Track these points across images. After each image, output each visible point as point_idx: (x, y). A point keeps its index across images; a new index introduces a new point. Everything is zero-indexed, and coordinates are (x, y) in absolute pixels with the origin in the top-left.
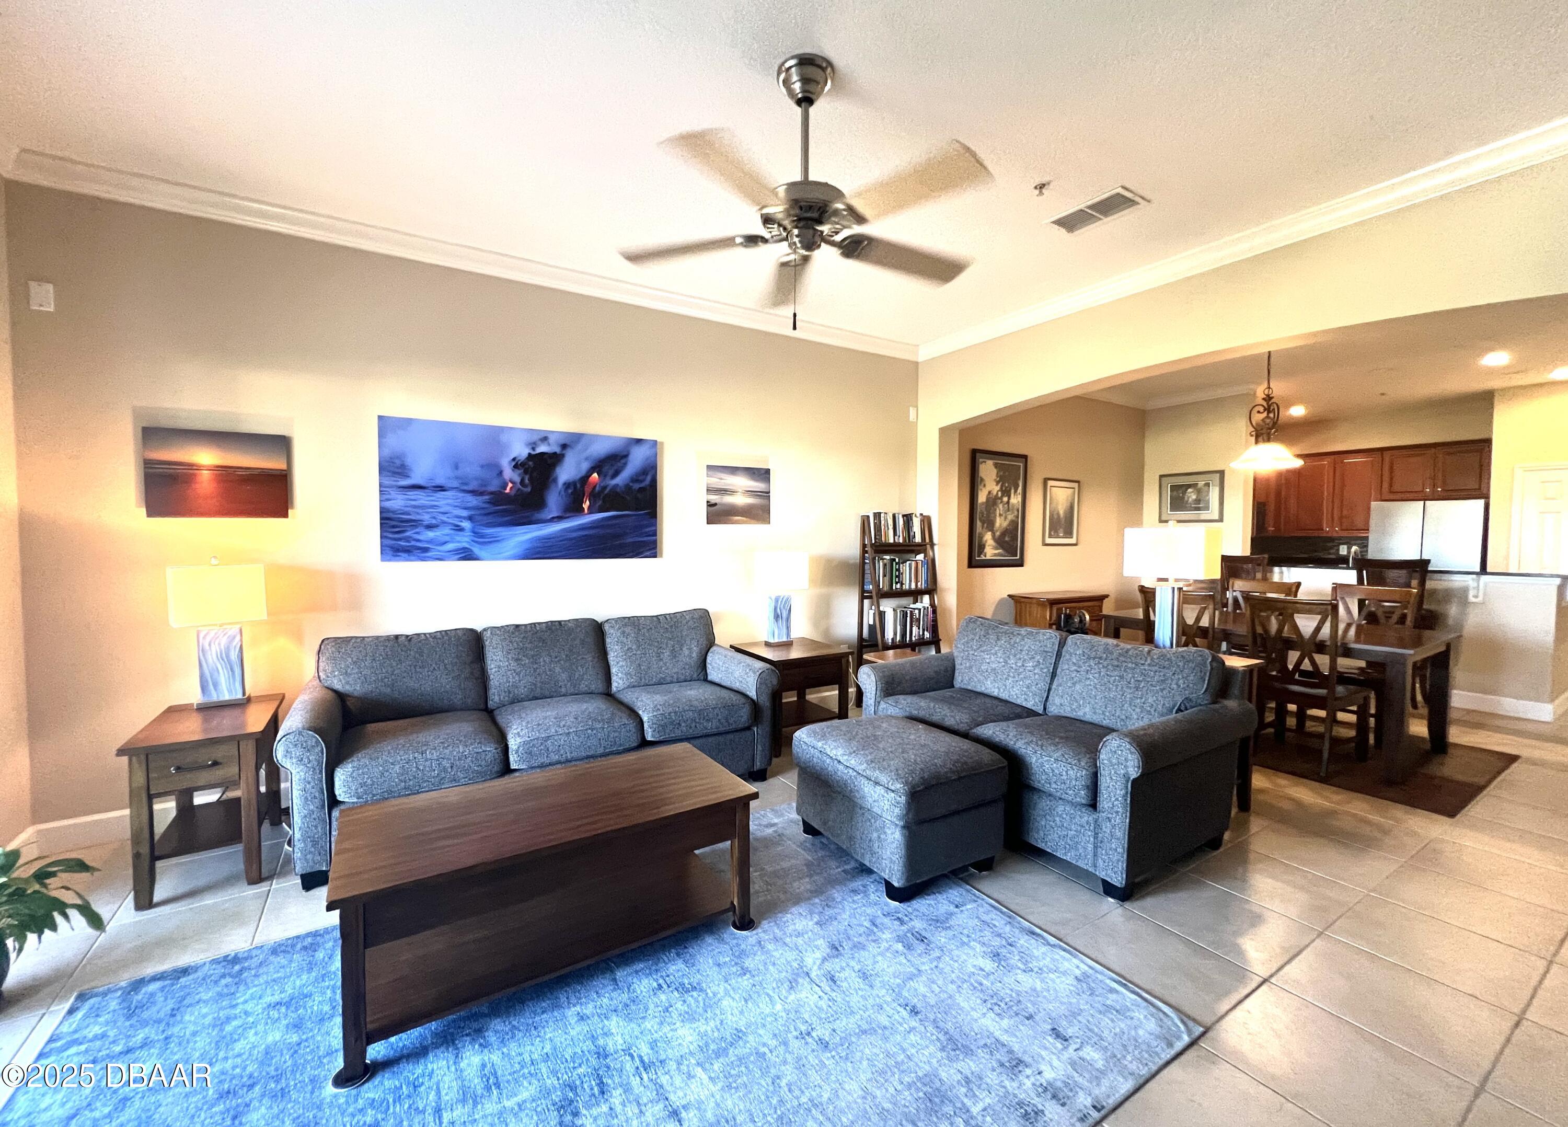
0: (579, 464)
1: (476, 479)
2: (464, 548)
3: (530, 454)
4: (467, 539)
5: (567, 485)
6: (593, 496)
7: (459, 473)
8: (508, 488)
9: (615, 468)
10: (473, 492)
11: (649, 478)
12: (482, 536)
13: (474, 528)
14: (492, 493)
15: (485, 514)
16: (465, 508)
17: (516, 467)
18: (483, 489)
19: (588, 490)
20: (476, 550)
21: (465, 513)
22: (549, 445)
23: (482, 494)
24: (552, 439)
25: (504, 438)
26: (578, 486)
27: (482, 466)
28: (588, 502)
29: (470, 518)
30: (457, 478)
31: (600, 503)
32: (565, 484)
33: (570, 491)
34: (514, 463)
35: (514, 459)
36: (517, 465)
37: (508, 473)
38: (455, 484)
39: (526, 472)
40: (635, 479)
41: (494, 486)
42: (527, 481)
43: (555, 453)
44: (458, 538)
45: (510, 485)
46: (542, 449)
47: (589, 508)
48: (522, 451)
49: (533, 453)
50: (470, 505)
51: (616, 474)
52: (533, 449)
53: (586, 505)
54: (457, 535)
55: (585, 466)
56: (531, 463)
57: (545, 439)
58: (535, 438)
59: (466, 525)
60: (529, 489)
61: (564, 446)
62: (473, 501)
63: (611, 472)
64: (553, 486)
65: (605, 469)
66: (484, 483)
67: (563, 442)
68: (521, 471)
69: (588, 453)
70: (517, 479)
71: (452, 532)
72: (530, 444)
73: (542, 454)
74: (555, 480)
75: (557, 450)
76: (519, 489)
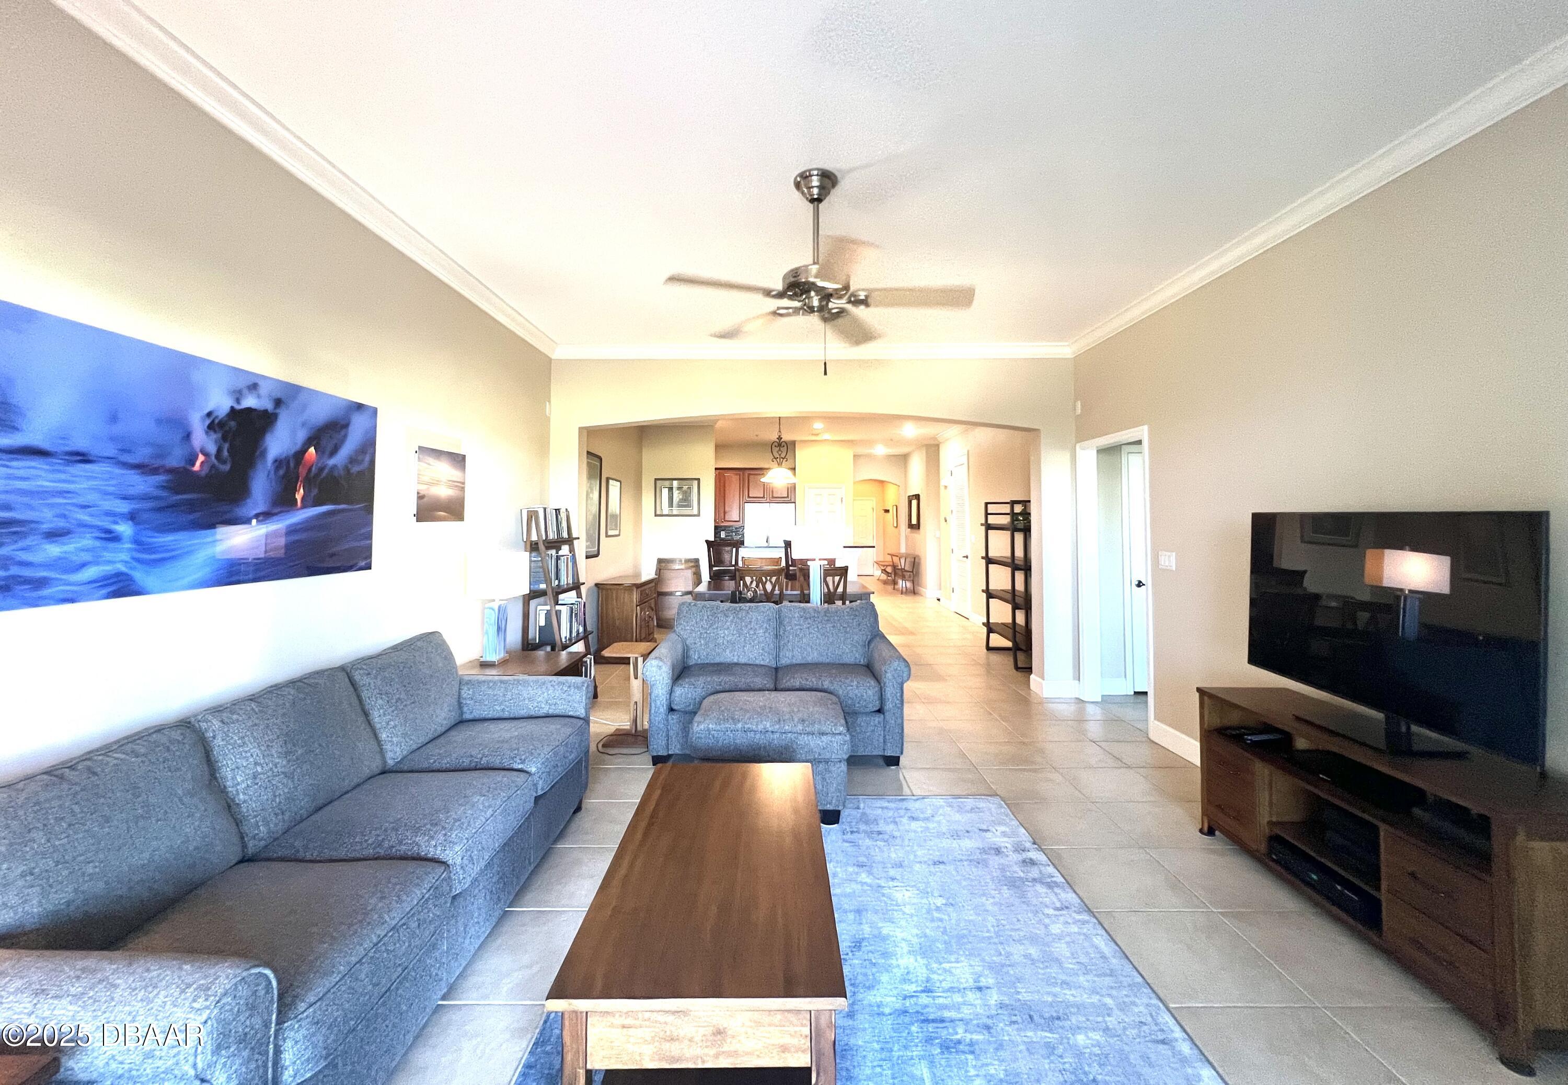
0: (294, 432)
1: (149, 444)
2: (119, 574)
3: (232, 408)
4: (124, 556)
5: (278, 463)
6: (309, 482)
7: (118, 429)
8: (198, 464)
9: (335, 441)
10: (142, 468)
11: (367, 458)
12: (150, 549)
13: (136, 534)
14: (170, 471)
15: (159, 510)
16: (125, 498)
17: (211, 427)
18: (158, 463)
19: (303, 471)
20: (138, 575)
21: (124, 507)
22: (259, 397)
23: (155, 471)
24: (264, 389)
25: (197, 376)
26: (292, 465)
27: (159, 422)
28: (302, 491)
29: (132, 517)
30: (112, 439)
31: (315, 491)
32: (276, 461)
33: (281, 472)
34: (208, 422)
35: (209, 414)
36: (214, 425)
37: (202, 439)
38: (111, 451)
39: (224, 438)
40: (352, 460)
41: (175, 460)
42: (225, 453)
43: (266, 411)
44: (108, 555)
45: (201, 458)
46: (250, 402)
47: (303, 499)
48: (221, 403)
49: (238, 407)
50: (132, 491)
51: (334, 451)
52: (238, 401)
53: (299, 496)
54: (105, 549)
55: (302, 436)
56: (233, 424)
57: (254, 387)
58: (242, 383)
59: (125, 529)
60: (226, 468)
61: (278, 402)
62: (141, 484)
63: (328, 450)
64: (260, 466)
65: (324, 442)
66: (161, 451)
67: (279, 395)
68: (219, 435)
69: (305, 417)
70: (212, 449)
71: (98, 543)
72: (234, 391)
73: (249, 410)
74: (264, 454)
75: (269, 406)
76: (213, 466)
